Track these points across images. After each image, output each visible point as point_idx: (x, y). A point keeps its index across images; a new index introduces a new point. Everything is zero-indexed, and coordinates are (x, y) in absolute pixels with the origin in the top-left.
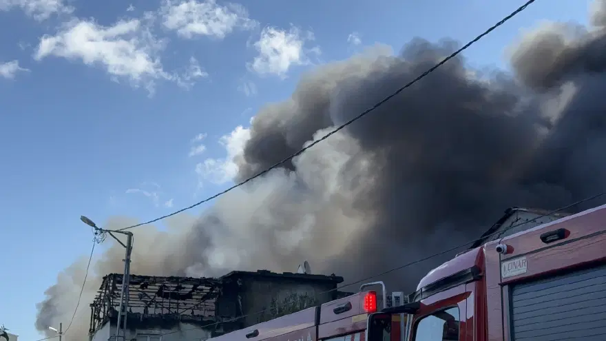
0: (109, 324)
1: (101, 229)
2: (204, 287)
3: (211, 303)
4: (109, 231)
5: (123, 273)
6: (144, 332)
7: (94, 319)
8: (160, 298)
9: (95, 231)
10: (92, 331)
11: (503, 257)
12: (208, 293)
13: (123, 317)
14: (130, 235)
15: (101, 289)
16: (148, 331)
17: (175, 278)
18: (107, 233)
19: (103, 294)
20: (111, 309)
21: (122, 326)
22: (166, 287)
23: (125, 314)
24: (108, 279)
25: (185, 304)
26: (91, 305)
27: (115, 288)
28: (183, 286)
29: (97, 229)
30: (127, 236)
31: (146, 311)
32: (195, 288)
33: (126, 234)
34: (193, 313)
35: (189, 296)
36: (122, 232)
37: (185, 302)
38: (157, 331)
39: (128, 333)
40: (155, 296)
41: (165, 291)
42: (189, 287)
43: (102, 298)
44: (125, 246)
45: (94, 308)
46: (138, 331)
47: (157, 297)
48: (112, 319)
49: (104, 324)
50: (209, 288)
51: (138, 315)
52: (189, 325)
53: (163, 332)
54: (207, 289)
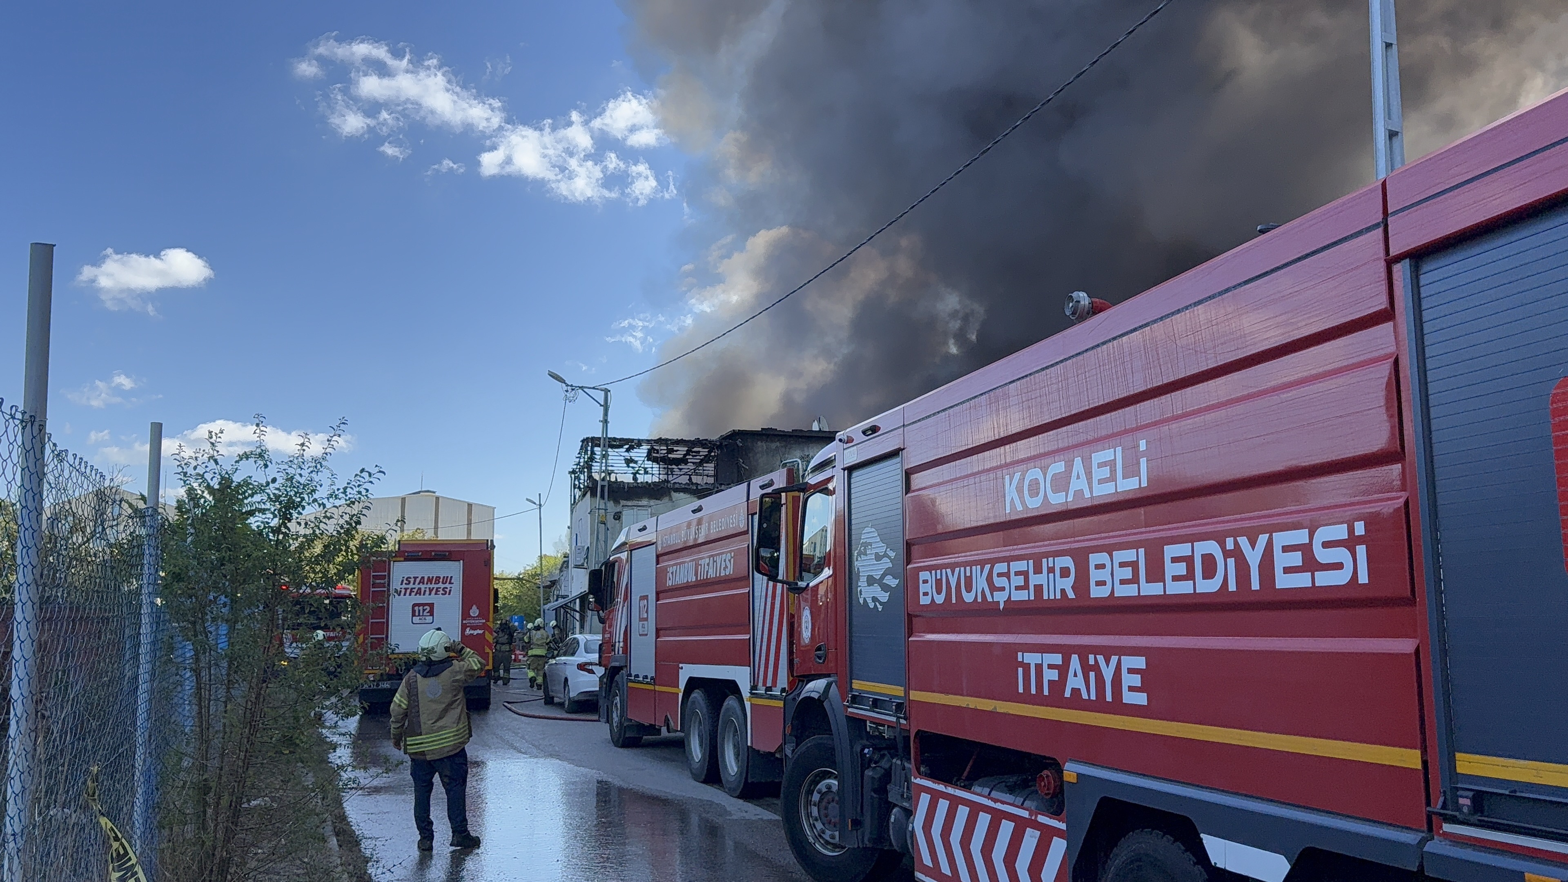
0: (589, 494)
1: (572, 386)
2: (700, 449)
3: (710, 467)
4: (582, 388)
5: (600, 436)
6: (630, 503)
7: (575, 488)
8: (650, 462)
9: (566, 388)
10: (574, 504)
11: (846, 446)
12: (706, 456)
13: (603, 487)
14: (607, 391)
15: (579, 454)
16: (635, 503)
17: (663, 440)
18: (580, 391)
19: (582, 460)
20: (590, 477)
21: (602, 497)
22: (655, 449)
23: (606, 483)
24: (585, 443)
25: (681, 469)
26: (570, 472)
27: (593, 453)
28: (675, 448)
29: (567, 385)
30: (603, 392)
31: (635, 479)
32: (688, 452)
33: (602, 390)
34: (690, 479)
35: (683, 460)
36: (597, 389)
37: (680, 467)
38: (644, 502)
39: (610, 504)
40: (644, 461)
41: (654, 455)
42: (681, 450)
43: (582, 464)
44: (601, 405)
45: (573, 476)
46: (623, 502)
47: (646, 462)
48: (592, 489)
49: (584, 495)
50: (707, 450)
51: (622, 484)
52: (682, 494)
53: (653, 502)
54: (704, 452)
